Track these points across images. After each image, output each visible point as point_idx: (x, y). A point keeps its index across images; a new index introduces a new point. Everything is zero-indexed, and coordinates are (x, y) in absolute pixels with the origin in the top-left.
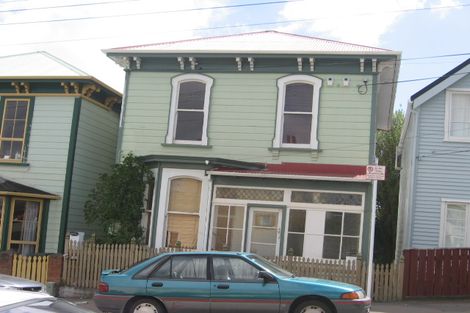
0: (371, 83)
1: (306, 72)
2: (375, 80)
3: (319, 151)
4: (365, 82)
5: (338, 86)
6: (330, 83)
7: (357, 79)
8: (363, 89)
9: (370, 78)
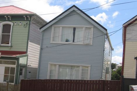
0: (28, 24)
1: (9, 20)
2: (30, 23)
3: (11, 46)
4: (27, 23)
5: (18, 25)
6: (15, 24)
7: (24, 23)
8: (26, 26)
9: (28, 22)
